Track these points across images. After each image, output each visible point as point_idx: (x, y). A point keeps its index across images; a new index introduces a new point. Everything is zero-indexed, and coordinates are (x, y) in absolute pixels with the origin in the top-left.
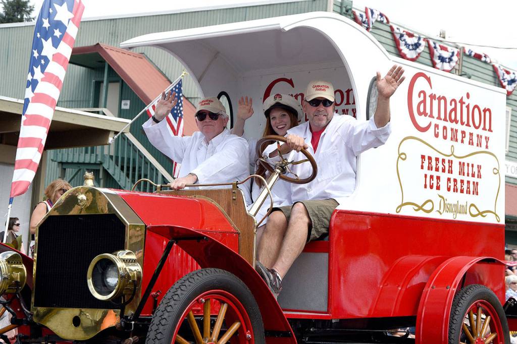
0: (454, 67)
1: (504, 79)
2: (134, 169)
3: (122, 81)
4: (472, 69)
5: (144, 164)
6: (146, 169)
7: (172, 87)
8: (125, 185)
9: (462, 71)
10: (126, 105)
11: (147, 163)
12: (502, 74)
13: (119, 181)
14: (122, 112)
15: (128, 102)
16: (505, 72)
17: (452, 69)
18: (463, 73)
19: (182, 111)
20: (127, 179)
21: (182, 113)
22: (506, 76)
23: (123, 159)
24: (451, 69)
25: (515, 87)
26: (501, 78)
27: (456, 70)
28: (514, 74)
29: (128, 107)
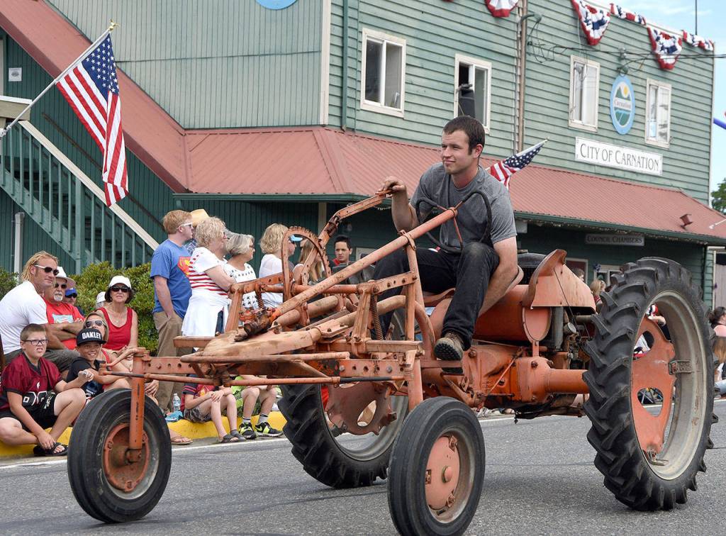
0: (516, 4)
1: (587, 21)
2: (36, 176)
3: (7, 36)
4: (541, 7)
5: (52, 167)
6: (55, 175)
7: (96, 47)
8: (23, 200)
9: (527, 11)
10: (16, 75)
11: (57, 166)
12: (585, 13)
13: (13, 195)
14: (10, 87)
15: (19, 71)
16: (588, 11)
17: (514, 7)
18: (529, 13)
19: (116, 84)
20: (26, 191)
21: (118, 87)
22: (591, 16)
23: (17, 160)
24: (512, 7)
25: (603, 33)
26: (583, 19)
27: (519, 8)
28: (601, 12)
29: (19, 79)
